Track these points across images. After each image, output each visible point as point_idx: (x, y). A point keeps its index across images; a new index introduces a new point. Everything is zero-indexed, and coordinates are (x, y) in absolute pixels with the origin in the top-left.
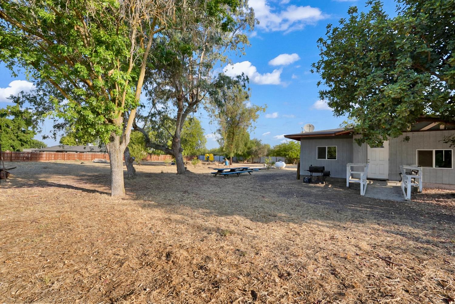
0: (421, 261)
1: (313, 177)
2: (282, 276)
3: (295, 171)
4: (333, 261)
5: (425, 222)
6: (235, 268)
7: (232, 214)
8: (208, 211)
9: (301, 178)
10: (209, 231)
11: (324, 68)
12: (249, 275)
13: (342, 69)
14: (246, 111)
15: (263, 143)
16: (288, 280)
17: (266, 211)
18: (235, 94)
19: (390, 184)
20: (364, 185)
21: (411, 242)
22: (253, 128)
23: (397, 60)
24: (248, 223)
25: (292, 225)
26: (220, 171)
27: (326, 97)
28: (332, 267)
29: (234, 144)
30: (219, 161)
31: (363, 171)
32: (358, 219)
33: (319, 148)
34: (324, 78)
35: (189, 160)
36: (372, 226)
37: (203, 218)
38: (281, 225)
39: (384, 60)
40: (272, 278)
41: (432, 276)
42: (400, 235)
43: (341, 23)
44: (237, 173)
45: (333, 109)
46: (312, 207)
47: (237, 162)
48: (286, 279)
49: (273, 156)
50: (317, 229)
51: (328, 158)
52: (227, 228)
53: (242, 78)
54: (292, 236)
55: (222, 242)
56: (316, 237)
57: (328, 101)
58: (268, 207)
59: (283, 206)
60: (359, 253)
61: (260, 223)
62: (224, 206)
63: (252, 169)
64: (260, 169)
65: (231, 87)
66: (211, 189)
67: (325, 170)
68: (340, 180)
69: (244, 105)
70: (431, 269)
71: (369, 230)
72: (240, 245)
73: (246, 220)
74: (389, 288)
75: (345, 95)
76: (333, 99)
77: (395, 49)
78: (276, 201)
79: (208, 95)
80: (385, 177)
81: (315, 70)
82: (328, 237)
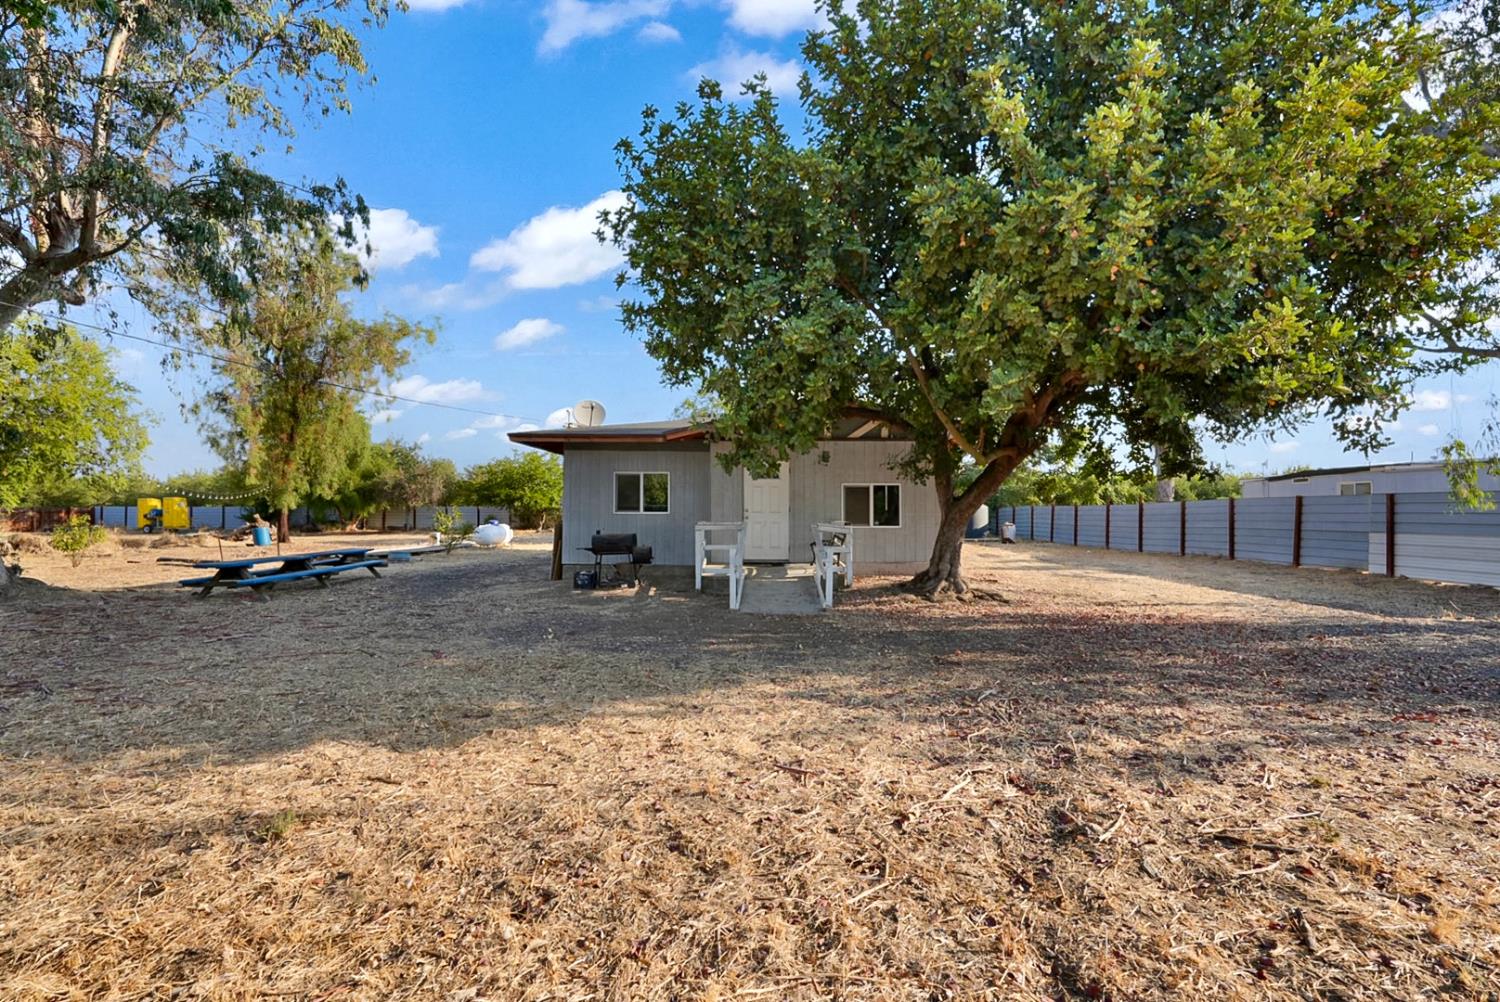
0: (854, 749)
1: (604, 570)
2: (524, 911)
3: (543, 552)
4: (673, 812)
5: (859, 657)
6: (336, 950)
7: (304, 739)
8: (175, 753)
9: (567, 575)
10: (192, 839)
11: (635, 235)
12: (397, 956)
13: (685, 249)
14: (356, 332)
15: (426, 454)
16: (544, 917)
17: (451, 702)
18: (306, 260)
19: (794, 572)
20: (737, 581)
21: (837, 712)
22: (382, 399)
23: (806, 258)
24: (381, 759)
25: (546, 733)
26: (231, 572)
27: (642, 323)
28: (670, 828)
29: (297, 457)
30: (223, 530)
31: (734, 541)
32: (726, 677)
33: (619, 477)
34: (634, 265)
35: (30, 529)
36: (760, 688)
37: (151, 792)
38: (508, 741)
39: (782, 249)
40: (489, 932)
41: (875, 778)
42: (816, 697)
43: (682, 116)
44: (318, 576)
45: (660, 363)
46: (604, 665)
47: (312, 528)
48: (537, 916)
49: (468, 503)
50: (624, 729)
51: (646, 509)
52: (284, 805)
53: (338, 199)
54: (549, 769)
55: (262, 867)
56: (622, 752)
57: (648, 338)
58: (455, 689)
59: (513, 675)
60: (733, 768)
61: (431, 753)
62: (263, 718)
63: (383, 556)
64: (415, 553)
65: (284, 227)
66: (182, 655)
67: (639, 544)
68: (677, 572)
69: (344, 306)
70: (873, 761)
71: (752, 701)
72: (352, 853)
73: (372, 751)
74: (801, 836)
75: (693, 328)
76: (660, 335)
77: (804, 227)
78: (486, 662)
79: (154, 235)
80: (782, 555)
81: (609, 233)
82: (656, 744)
